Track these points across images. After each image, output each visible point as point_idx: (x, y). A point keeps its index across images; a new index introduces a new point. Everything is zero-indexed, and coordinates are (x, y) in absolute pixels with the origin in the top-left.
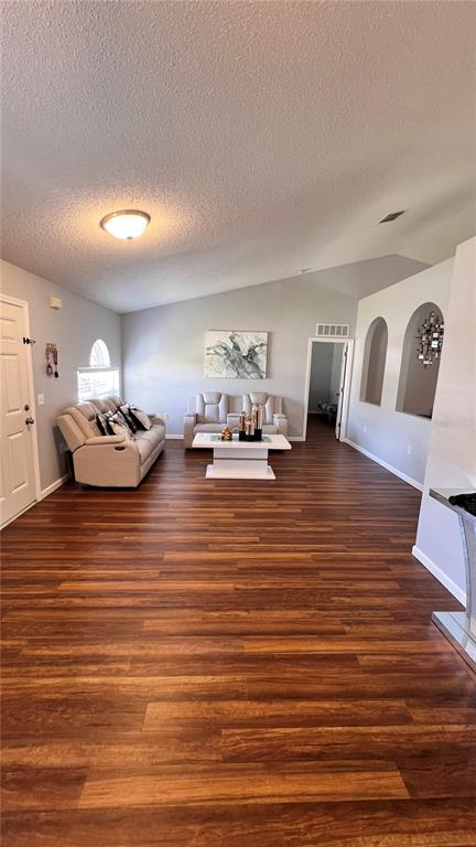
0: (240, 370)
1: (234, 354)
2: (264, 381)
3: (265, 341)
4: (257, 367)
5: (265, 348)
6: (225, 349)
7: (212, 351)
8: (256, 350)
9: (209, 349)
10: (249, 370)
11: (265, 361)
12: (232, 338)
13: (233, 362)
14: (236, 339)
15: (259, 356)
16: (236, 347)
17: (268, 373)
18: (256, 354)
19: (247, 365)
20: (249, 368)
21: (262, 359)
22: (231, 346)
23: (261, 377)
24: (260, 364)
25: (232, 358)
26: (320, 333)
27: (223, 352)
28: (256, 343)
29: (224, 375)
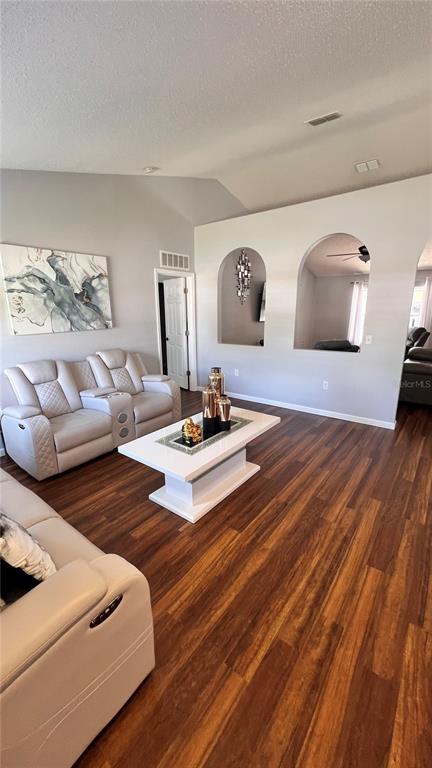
0: (75, 318)
1: (60, 291)
2: (112, 331)
3: (104, 269)
4: (97, 310)
5: (105, 281)
6: (43, 281)
7: (17, 285)
8: (95, 283)
9: (10, 280)
10: (88, 317)
11: (109, 302)
12: (52, 262)
13: (59, 304)
14: (60, 264)
15: (100, 294)
16: (62, 279)
17: (114, 319)
18: (94, 290)
19: (84, 309)
20: (87, 313)
21: (103, 297)
22: (52, 276)
23: (107, 327)
24: (102, 307)
25: (58, 298)
26: (164, 263)
27: (39, 286)
28: (92, 273)
29: (48, 328)
